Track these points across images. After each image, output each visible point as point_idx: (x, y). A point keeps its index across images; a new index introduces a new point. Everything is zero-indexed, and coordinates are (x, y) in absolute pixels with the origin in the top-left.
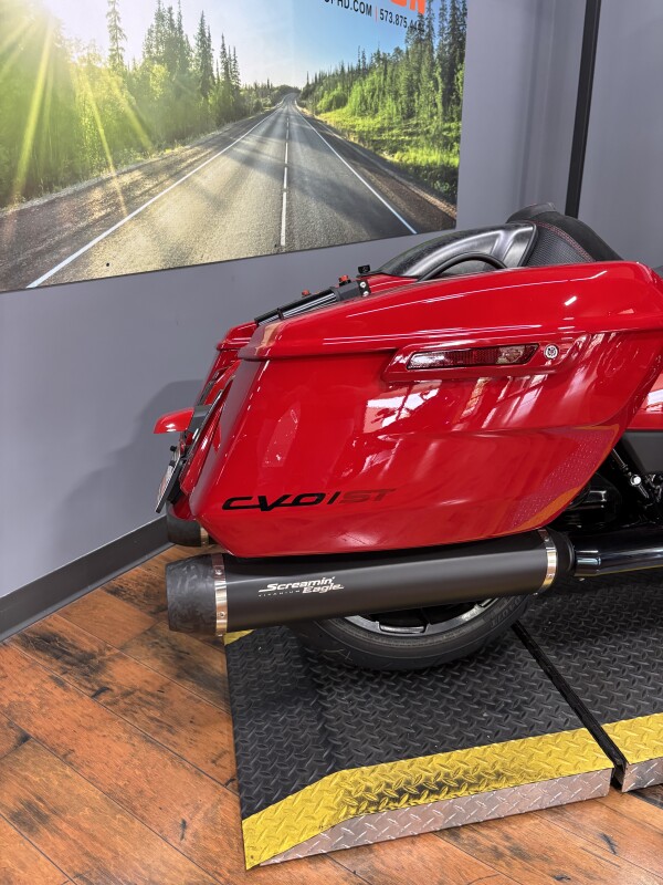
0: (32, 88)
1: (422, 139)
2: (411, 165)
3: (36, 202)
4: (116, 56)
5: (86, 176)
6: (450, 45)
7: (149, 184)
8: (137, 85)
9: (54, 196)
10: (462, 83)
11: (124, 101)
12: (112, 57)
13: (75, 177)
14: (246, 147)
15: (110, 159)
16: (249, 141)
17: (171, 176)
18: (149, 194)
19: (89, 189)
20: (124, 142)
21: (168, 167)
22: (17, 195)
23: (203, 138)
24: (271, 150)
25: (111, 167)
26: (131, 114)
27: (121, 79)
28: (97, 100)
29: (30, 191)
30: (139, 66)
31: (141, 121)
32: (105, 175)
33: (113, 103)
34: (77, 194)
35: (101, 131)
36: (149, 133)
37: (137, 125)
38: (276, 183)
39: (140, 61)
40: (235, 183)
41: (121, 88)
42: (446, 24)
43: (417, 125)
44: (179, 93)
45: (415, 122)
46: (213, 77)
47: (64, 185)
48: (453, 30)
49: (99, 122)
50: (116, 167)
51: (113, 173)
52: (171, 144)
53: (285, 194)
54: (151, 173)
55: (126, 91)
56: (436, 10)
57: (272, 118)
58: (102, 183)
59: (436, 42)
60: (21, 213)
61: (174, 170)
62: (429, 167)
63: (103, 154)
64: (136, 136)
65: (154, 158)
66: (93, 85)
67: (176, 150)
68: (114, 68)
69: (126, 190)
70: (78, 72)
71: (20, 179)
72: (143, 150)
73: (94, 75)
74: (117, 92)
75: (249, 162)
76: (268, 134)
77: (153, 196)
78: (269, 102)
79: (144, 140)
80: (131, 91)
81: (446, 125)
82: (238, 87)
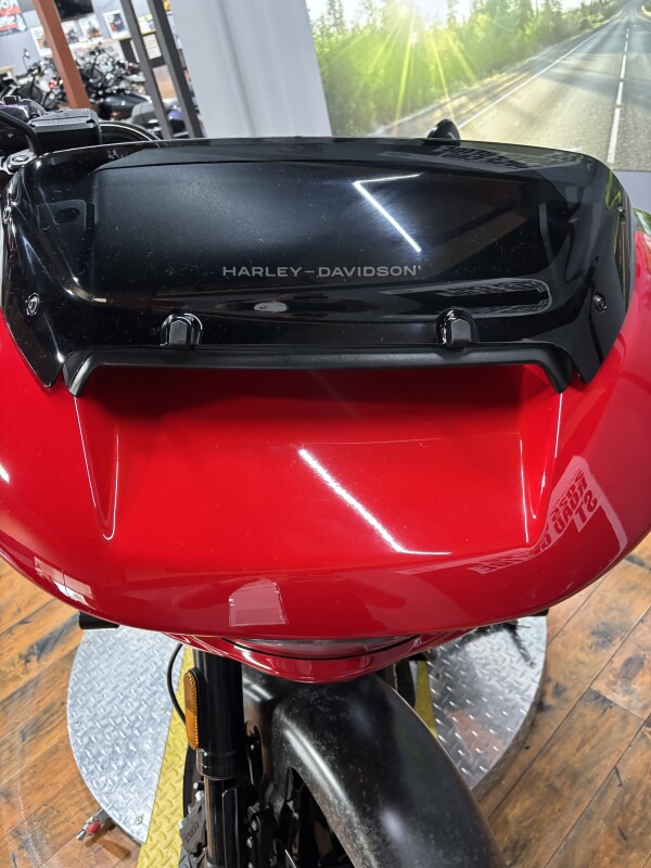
0: (405, 53)
3: (407, 118)
4: (451, 18)
5: (431, 102)
7: (472, 106)
8: (465, 36)
9: (415, 115)
11: (456, 47)
12: (449, 20)
13: (426, 104)
14: (566, 67)
15: (446, 90)
16: (572, 60)
17: (490, 99)
18: (472, 112)
19: (433, 110)
20: (455, 77)
21: (487, 92)
22: (398, 115)
23: (519, 65)
24: (600, 66)
25: (447, 95)
26: (460, 57)
27: (454, 34)
28: (439, 52)
29: (404, 113)
30: (467, 20)
31: (466, 59)
32: (442, 101)
33: (449, 52)
34: (426, 114)
35: (441, 72)
36: (473, 68)
37: (464, 64)
38: (606, 100)
39: (468, 16)
40: (552, 100)
41: (454, 40)
44: (498, 32)
46: (532, 11)
47: (419, 108)
49: (440, 67)
50: (450, 95)
51: (448, 99)
52: (490, 73)
53: (618, 111)
54: (474, 97)
55: (458, 42)
57: (604, 32)
58: (441, 106)
60: (400, 125)
61: (491, 94)
63: (441, 87)
64: (463, 72)
65: (476, 86)
66: (437, 42)
67: (494, 78)
68: (450, 27)
69: (456, 110)
70: (428, 36)
71: (399, 107)
72: (468, 82)
73: (437, 35)
74: (451, 43)
75: (570, 80)
76: (596, 50)
77: (474, 114)
78: (601, 17)
79: (470, 74)
80: (461, 41)
82: (559, 13)
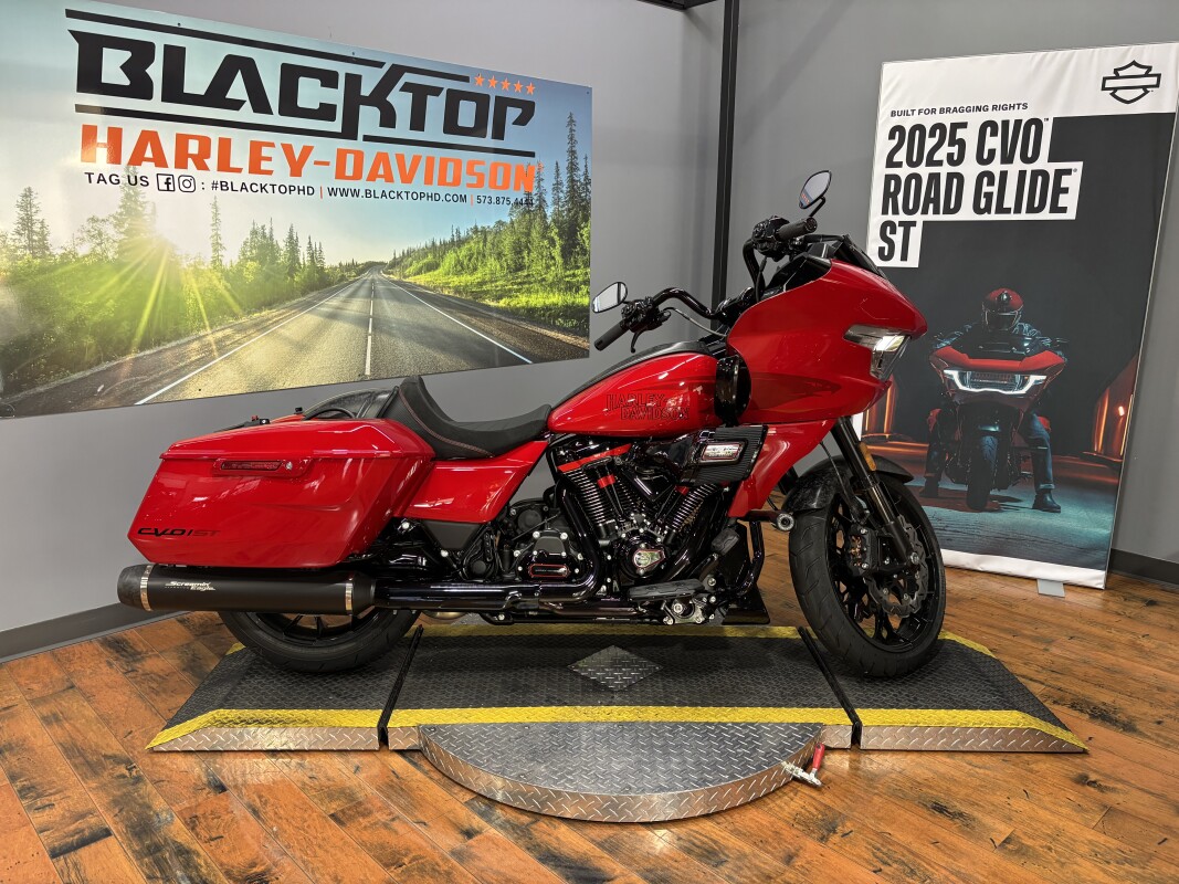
0: (151, 285)
1: (536, 286)
2: (523, 307)
3: (148, 352)
4: (216, 261)
5: (187, 334)
6: (569, 210)
7: (238, 337)
8: (233, 277)
9: (161, 348)
10: (588, 238)
11: (221, 286)
12: (214, 262)
13: (178, 336)
14: (328, 306)
15: (207, 323)
16: (333, 302)
17: (258, 330)
18: (239, 343)
19: (189, 342)
20: (218, 312)
21: (256, 325)
22: (134, 349)
23: (288, 303)
24: (356, 306)
25: (208, 328)
26: (227, 294)
27: (219, 274)
28: (199, 288)
29: (143, 346)
30: (234, 265)
31: (233, 296)
32: (202, 333)
33: (213, 289)
34: (178, 346)
35: (201, 306)
36: (241, 305)
37: (231, 300)
38: (361, 330)
39: (236, 260)
40: (318, 332)
41: (219, 280)
42: (561, 195)
43: (528, 275)
44: (268, 277)
45: (525, 274)
46: (299, 264)
47: (169, 341)
48: (572, 198)
49: (200, 301)
50: (211, 327)
51: (209, 331)
52: (259, 309)
53: (370, 338)
54: (242, 329)
55: (223, 281)
56: (548, 185)
57: (357, 284)
58: (199, 338)
59: (550, 211)
60: (136, 359)
61: (260, 327)
62: (547, 308)
63: (201, 320)
64: (229, 307)
65: (244, 320)
66: (197, 279)
67: (264, 313)
68: (215, 268)
69: (218, 342)
70: (186, 274)
71: (137, 339)
72: (235, 316)
73: (197, 273)
74: (216, 282)
75: (333, 316)
76: (353, 295)
77: (241, 344)
78: (354, 274)
79: (236, 308)
80: (227, 279)
81: (568, 273)
82: (322, 268)
